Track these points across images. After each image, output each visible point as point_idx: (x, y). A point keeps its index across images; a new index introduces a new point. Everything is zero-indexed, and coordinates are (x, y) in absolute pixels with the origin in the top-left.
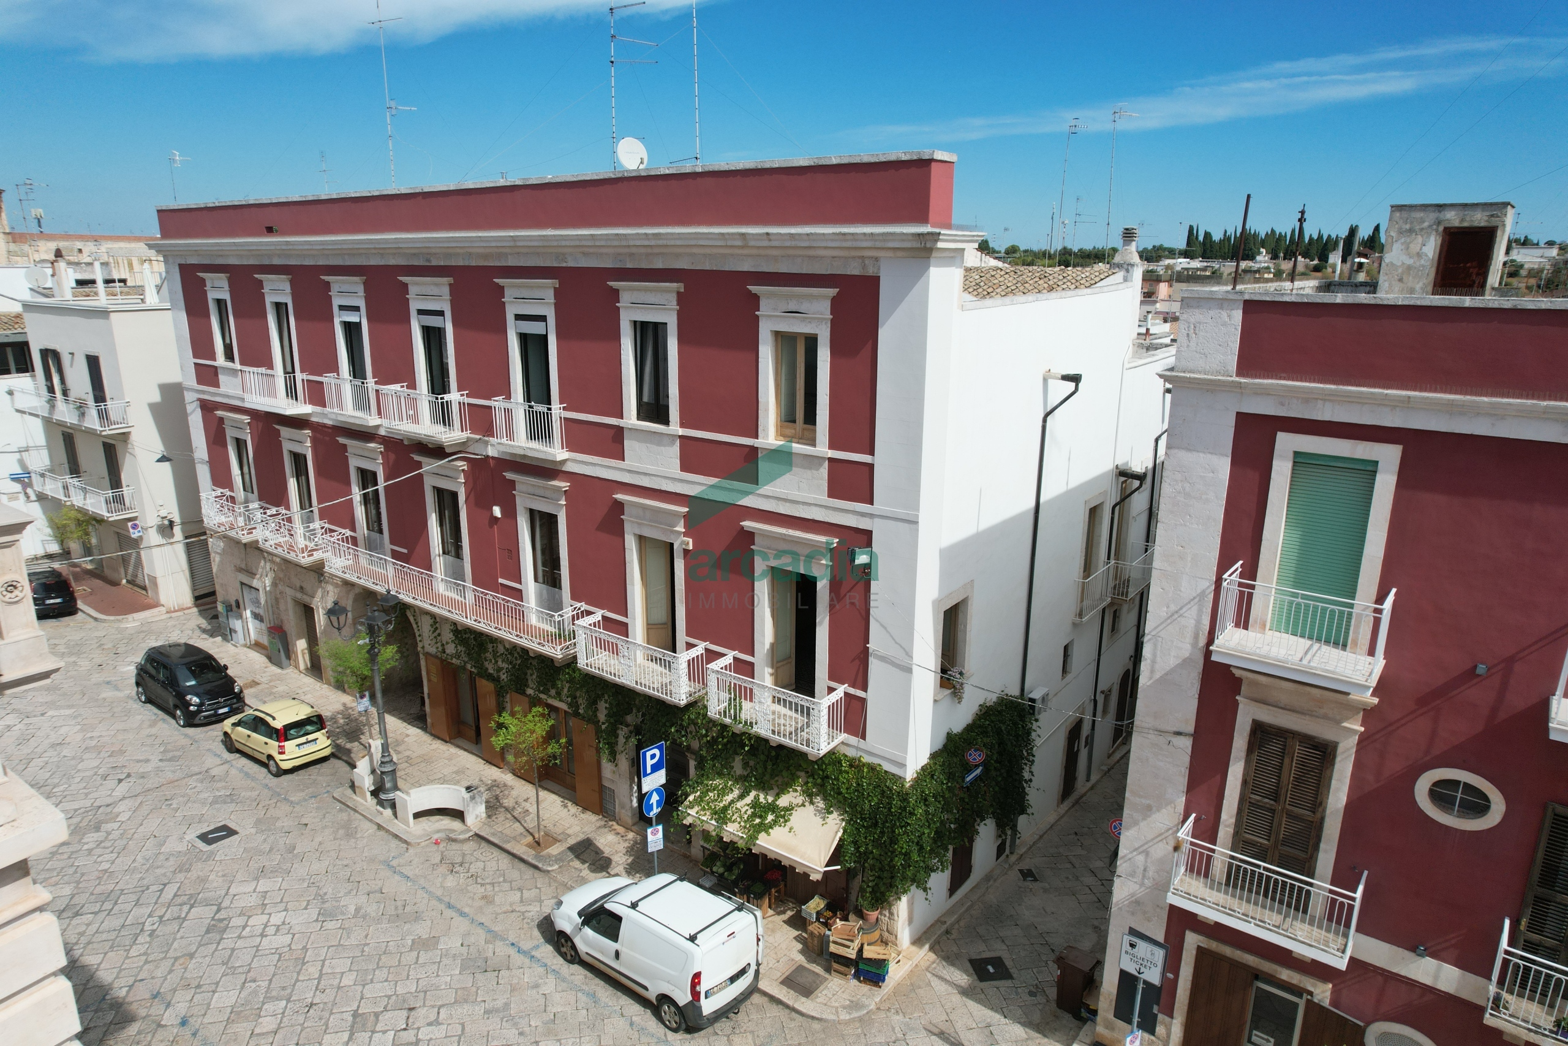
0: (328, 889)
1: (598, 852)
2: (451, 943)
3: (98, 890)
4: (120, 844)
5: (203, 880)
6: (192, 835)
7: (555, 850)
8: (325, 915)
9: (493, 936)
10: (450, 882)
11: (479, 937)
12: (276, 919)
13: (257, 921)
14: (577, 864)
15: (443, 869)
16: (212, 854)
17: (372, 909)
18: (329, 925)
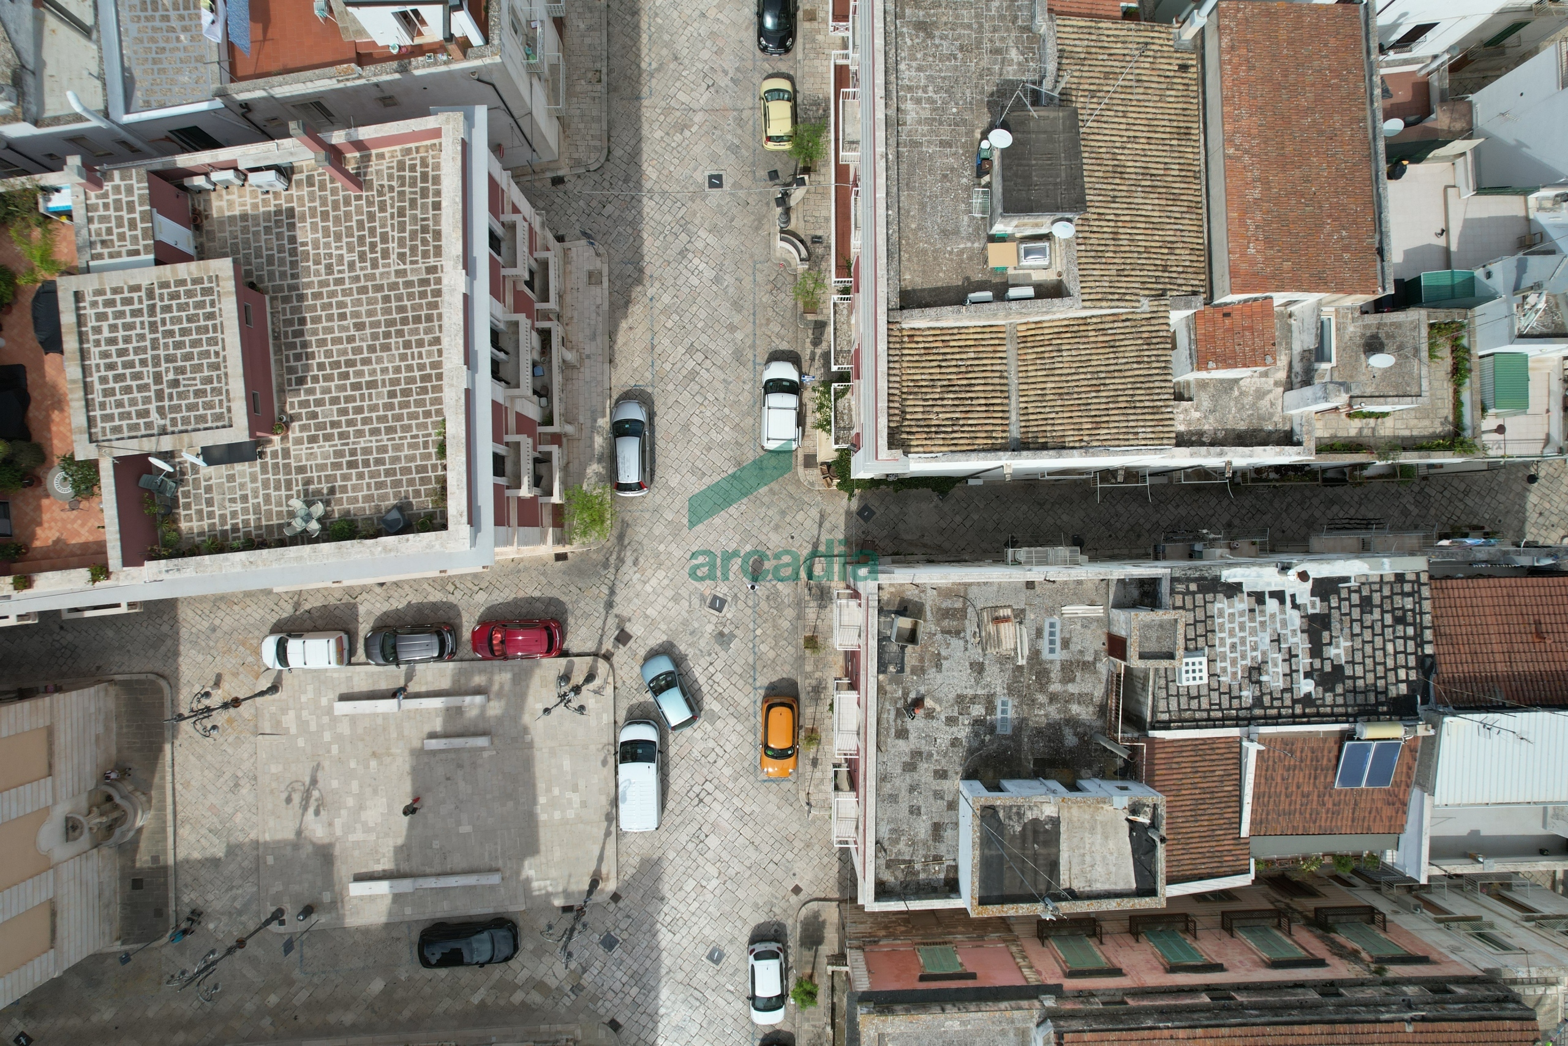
0: (726, 263)
1: (822, 334)
2: (739, 335)
3: (664, 186)
4: (684, 153)
5: (695, 214)
6: (707, 173)
7: (810, 317)
8: (717, 280)
9: (753, 346)
10: (766, 299)
11: (749, 342)
12: (700, 268)
13: (696, 261)
14: (810, 332)
15: (770, 287)
16: (707, 196)
17: (731, 290)
18: (714, 288)
